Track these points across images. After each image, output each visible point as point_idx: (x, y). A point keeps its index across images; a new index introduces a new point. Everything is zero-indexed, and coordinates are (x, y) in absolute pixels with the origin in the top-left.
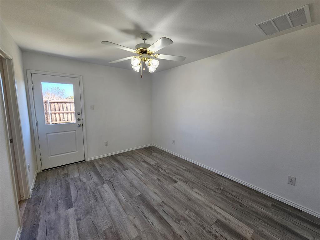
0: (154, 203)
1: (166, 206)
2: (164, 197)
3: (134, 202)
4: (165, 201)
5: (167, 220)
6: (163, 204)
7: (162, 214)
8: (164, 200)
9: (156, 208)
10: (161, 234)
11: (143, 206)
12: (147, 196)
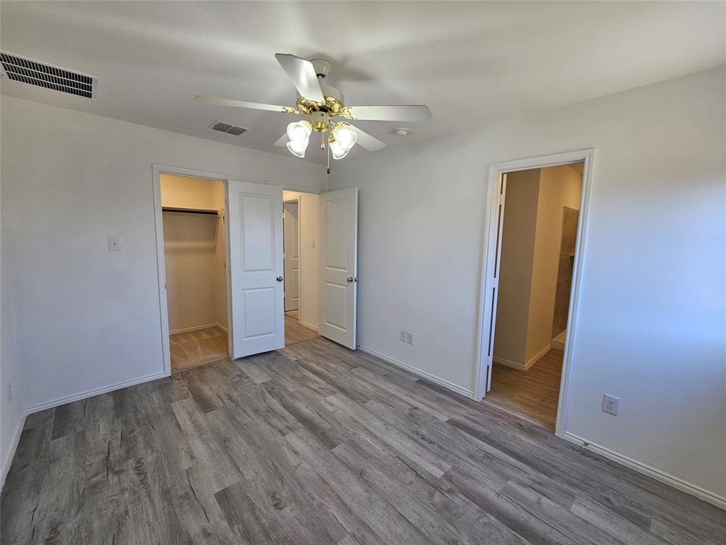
0: (303, 432)
1: (280, 428)
2: (278, 445)
3: (343, 433)
4: (279, 438)
5: (285, 410)
6: (285, 430)
7: (291, 418)
8: (281, 438)
9: (299, 424)
10: (298, 399)
11: (323, 428)
12: (317, 445)
